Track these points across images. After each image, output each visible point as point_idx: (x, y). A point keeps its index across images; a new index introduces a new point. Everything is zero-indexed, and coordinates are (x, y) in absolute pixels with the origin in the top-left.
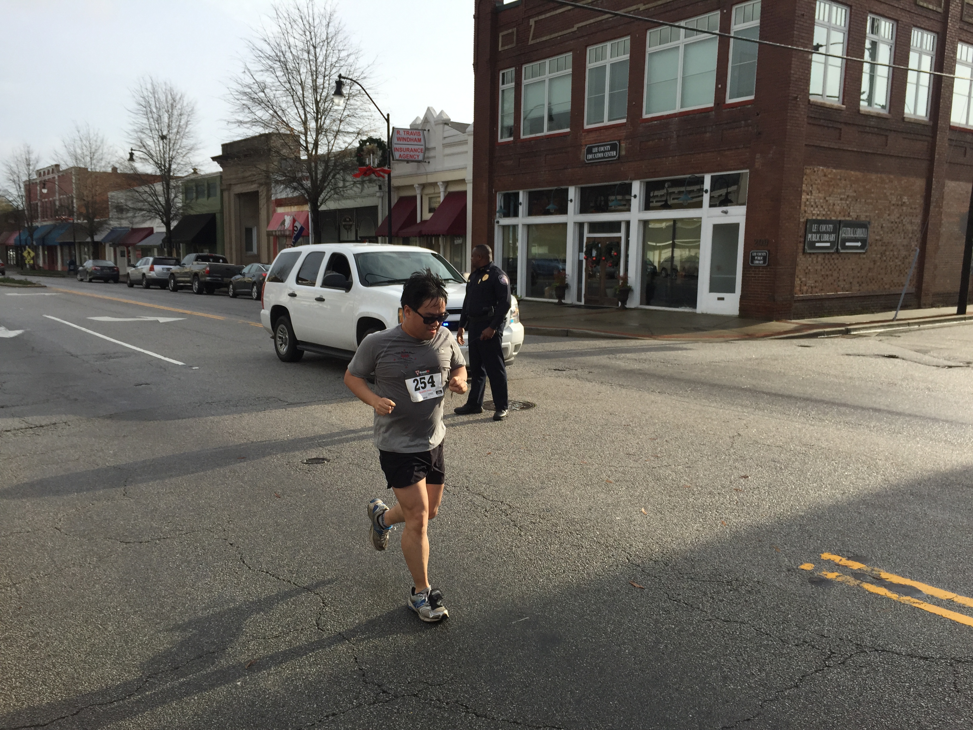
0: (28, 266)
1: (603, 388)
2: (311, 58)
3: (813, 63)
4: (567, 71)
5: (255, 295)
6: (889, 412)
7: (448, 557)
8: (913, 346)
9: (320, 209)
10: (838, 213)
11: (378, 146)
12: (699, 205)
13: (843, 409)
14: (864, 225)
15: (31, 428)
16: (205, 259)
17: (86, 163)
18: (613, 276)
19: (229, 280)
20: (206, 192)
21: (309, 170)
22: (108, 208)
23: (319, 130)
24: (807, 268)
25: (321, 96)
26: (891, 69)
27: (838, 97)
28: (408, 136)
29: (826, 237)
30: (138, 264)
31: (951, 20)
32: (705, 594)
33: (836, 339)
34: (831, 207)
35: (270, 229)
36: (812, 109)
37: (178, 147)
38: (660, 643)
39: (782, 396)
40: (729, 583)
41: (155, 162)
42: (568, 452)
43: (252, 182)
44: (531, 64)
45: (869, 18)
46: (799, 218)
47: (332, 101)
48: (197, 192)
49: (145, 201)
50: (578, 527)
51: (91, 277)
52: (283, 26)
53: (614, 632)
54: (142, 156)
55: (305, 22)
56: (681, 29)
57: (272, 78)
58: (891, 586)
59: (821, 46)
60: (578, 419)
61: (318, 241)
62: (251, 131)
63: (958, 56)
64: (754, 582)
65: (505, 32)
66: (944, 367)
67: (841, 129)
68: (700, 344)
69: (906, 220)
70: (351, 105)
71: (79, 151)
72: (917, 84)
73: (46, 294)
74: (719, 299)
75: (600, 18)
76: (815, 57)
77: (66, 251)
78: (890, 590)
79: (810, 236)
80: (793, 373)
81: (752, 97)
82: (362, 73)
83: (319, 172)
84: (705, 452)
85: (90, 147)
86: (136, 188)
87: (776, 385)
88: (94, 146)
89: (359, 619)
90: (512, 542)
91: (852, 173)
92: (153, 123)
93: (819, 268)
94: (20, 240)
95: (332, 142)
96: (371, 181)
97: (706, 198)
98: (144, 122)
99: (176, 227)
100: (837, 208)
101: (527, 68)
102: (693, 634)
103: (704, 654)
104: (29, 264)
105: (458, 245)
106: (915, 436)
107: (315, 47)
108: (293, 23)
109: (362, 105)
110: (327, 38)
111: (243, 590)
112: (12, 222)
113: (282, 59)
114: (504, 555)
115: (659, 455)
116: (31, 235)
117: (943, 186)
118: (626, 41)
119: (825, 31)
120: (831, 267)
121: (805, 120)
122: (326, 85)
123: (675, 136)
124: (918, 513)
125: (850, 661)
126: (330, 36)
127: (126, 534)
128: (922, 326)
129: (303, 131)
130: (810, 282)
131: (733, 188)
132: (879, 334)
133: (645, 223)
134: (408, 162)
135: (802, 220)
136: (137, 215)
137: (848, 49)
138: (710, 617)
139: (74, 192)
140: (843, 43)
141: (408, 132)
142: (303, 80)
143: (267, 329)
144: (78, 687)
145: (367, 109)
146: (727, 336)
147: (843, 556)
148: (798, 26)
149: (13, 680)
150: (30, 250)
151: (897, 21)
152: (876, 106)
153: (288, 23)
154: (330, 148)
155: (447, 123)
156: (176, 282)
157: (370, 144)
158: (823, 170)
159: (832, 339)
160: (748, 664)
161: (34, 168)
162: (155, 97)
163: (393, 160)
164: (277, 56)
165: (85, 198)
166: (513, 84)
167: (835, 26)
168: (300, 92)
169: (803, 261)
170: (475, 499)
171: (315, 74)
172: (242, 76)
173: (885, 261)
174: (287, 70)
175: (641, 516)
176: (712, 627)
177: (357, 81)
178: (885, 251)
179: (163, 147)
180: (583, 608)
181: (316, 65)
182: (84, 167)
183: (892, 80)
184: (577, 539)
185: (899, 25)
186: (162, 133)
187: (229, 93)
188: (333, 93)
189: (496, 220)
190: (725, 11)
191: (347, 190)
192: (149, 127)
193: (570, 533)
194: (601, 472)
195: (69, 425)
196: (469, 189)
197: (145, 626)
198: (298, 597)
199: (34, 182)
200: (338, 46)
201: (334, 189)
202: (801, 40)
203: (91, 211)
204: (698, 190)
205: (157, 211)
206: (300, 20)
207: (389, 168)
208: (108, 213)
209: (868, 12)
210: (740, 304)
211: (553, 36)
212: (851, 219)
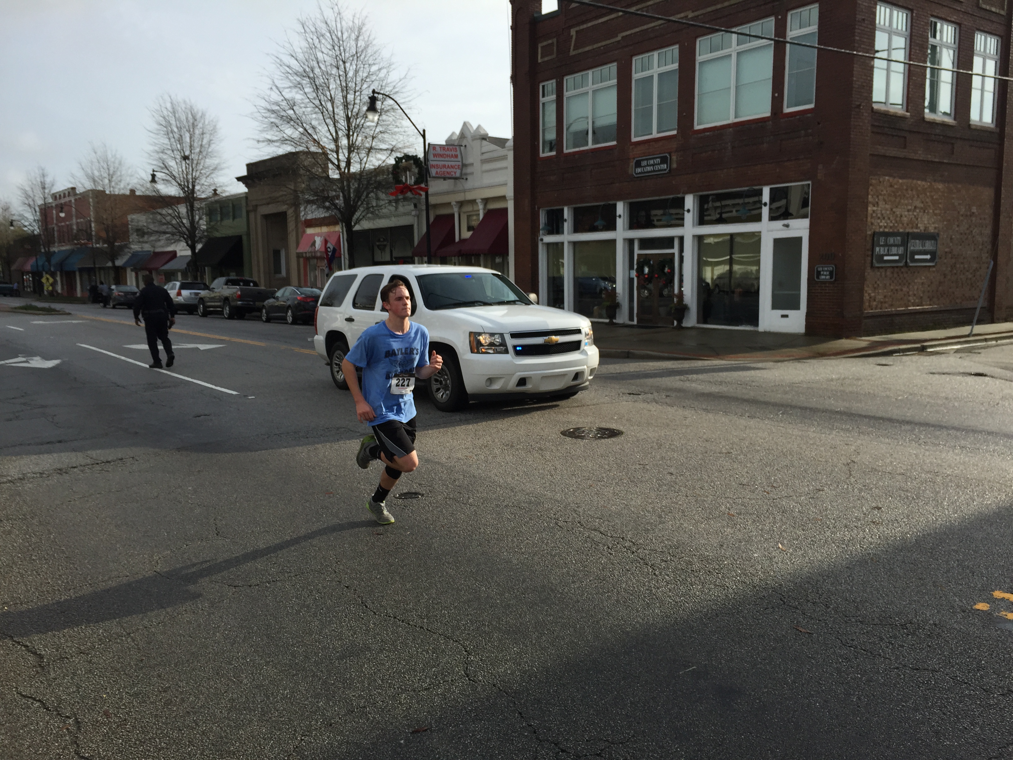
1: (687, 413)
2: (341, 73)
3: (875, 70)
4: (611, 82)
5: (291, 319)
6: (1003, 435)
7: (584, 600)
8: (997, 363)
9: (354, 229)
10: (905, 225)
11: (414, 163)
12: (758, 218)
13: (953, 432)
14: (933, 237)
15: (98, 464)
16: (234, 283)
17: (104, 185)
19: (261, 304)
20: (231, 214)
21: (342, 189)
22: (128, 231)
23: (351, 148)
24: (876, 282)
25: (352, 112)
26: (955, 74)
27: (902, 105)
28: (445, 152)
29: (894, 250)
32: (882, 639)
33: (914, 357)
34: (898, 219)
35: (300, 250)
36: (876, 117)
37: (201, 167)
38: (851, 695)
39: (882, 418)
40: (903, 626)
41: (177, 182)
42: (675, 483)
43: (282, 202)
44: (573, 76)
45: (930, 21)
46: (866, 231)
47: (365, 117)
48: (221, 214)
49: (168, 223)
50: (715, 565)
51: (114, 303)
52: (310, 41)
53: (795, 682)
54: (165, 178)
55: (334, 36)
56: (735, 35)
57: (300, 94)
59: (882, 51)
60: (673, 447)
64: (930, 624)
65: (545, 43)
67: (905, 138)
69: (975, 231)
70: (384, 121)
71: (96, 173)
72: (982, 90)
73: (74, 322)
74: (783, 316)
76: (877, 63)
77: (86, 276)
79: (877, 249)
80: (883, 394)
81: (812, 106)
82: (394, 87)
83: (352, 191)
84: (823, 481)
85: (108, 169)
86: (159, 211)
88: (112, 169)
89: (510, 668)
90: (649, 582)
91: (919, 182)
92: (175, 144)
93: (888, 282)
94: (37, 265)
95: (365, 159)
96: (405, 199)
97: (765, 211)
98: (165, 142)
99: (201, 250)
100: (905, 219)
101: (569, 80)
102: (884, 684)
103: (903, 706)
105: (500, 263)
107: (344, 62)
108: (321, 38)
109: (394, 121)
110: (357, 53)
111: (375, 638)
112: (27, 246)
113: (311, 75)
114: (645, 597)
115: (775, 485)
116: (49, 261)
118: (676, 48)
119: (886, 36)
120: (900, 281)
121: (869, 128)
122: (357, 101)
123: (729, 148)
126: (360, 50)
127: (232, 577)
128: (999, 342)
129: (335, 149)
130: (880, 297)
132: (957, 351)
133: (700, 239)
134: (445, 179)
135: (869, 233)
136: (160, 238)
137: (910, 54)
138: (896, 665)
139: (92, 215)
140: (905, 48)
141: (444, 149)
142: (333, 96)
143: (321, 356)
144: (229, 748)
145: (401, 125)
148: (859, 31)
149: (158, 740)
150: (48, 276)
151: (959, 24)
152: (940, 114)
153: (315, 38)
154: (363, 165)
155: (484, 138)
156: (205, 307)
157: (406, 161)
158: (889, 180)
159: (910, 357)
160: (957, 716)
161: (50, 191)
162: (175, 116)
163: (430, 177)
164: (305, 71)
165: (105, 222)
166: (554, 97)
167: (896, 31)
168: (330, 109)
169: (871, 276)
170: (593, 535)
171: (345, 89)
172: (269, 92)
173: (955, 274)
174: (316, 85)
175: (780, 553)
176: (902, 676)
177: (391, 96)
178: (955, 263)
179: (186, 167)
180: (752, 657)
181: (346, 81)
182: (102, 189)
183: (957, 85)
184: (719, 578)
185: (962, 28)
186: (184, 153)
187: (257, 110)
188: (365, 108)
189: (539, 238)
190: (780, 17)
191: (381, 209)
192: (170, 148)
193: (709, 572)
194: (719, 504)
195: (137, 460)
196: (510, 206)
197: (282, 678)
198: (436, 645)
199: (50, 205)
200: (368, 60)
201: (368, 208)
202: (862, 46)
203: (111, 235)
204: (755, 203)
205: (182, 233)
206: (328, 35)
207: (427, 185)
208: (128, 237)
209: (929, 15)
210: (806, 321)
211: (596, 46)
212: (919, 231)
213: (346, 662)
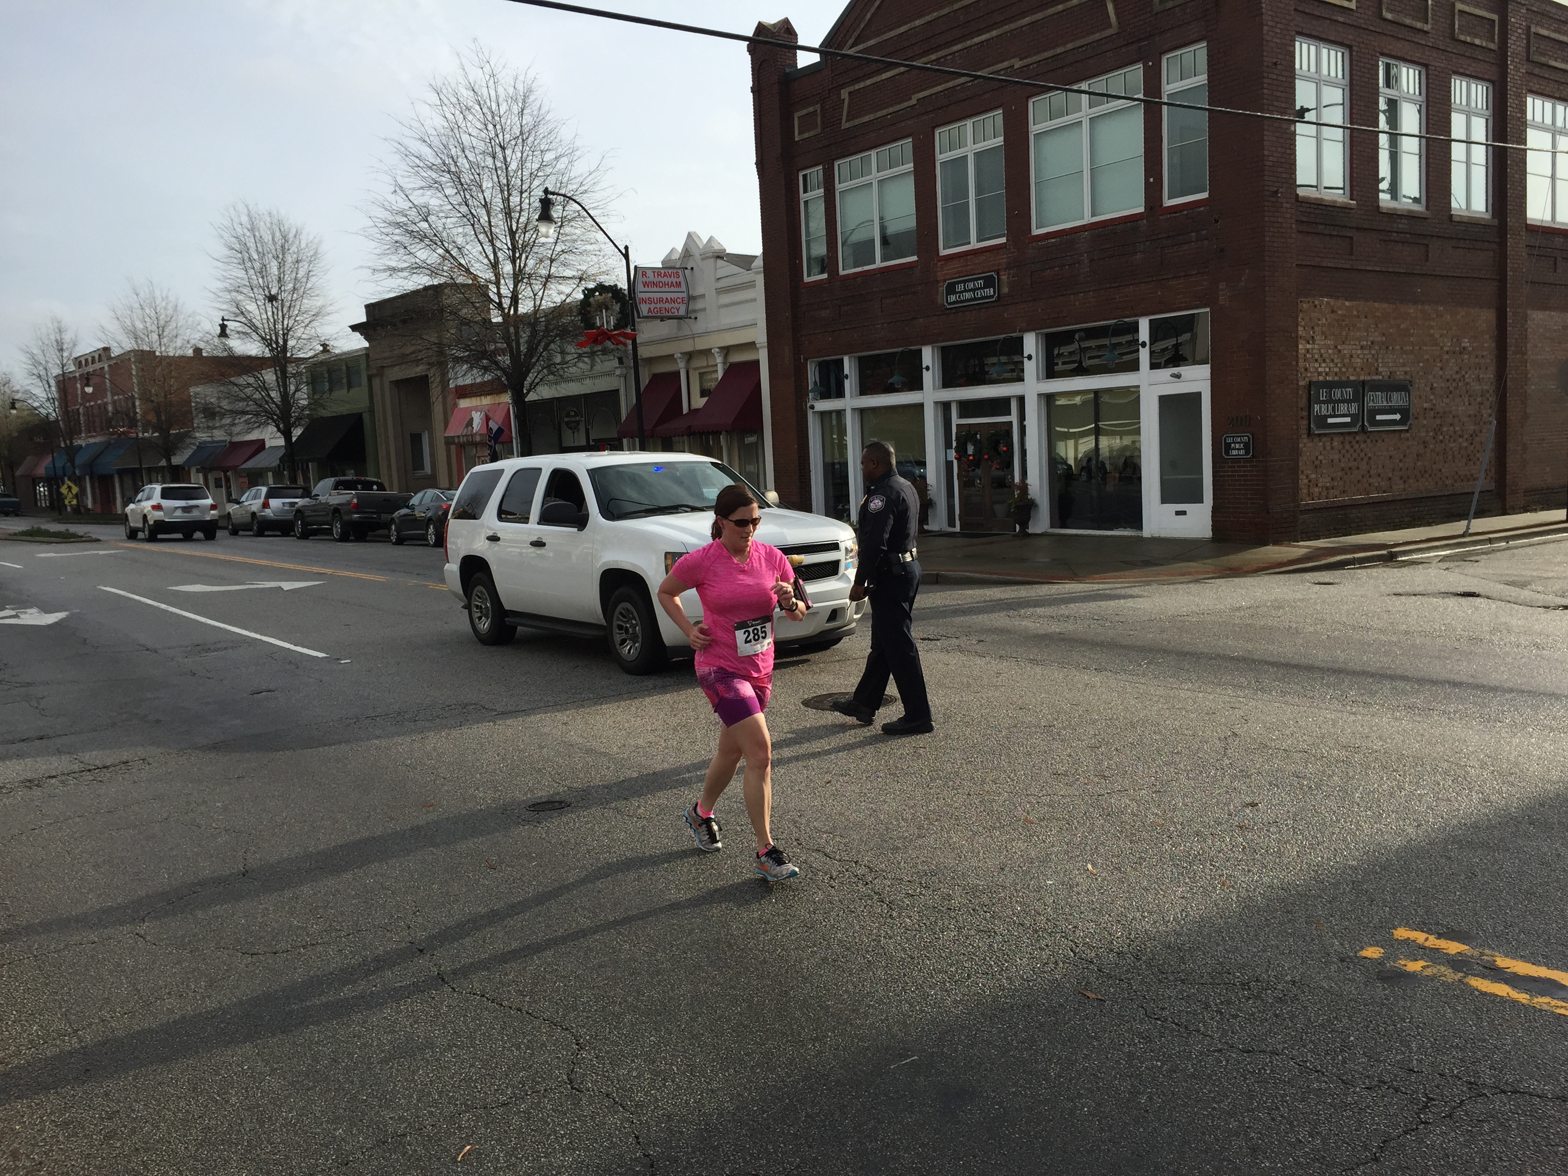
0: (69, 509)
1: (1004, 665)
2: (499, 164)
3: (1297, 137)
4: (905, 166)
5: (432, 539)
6: (1477, 687)
7: (775, 960)
8: (1501, 575)
9: (526, 400)
10: (1358, 370)
11: (613, 297)
12: (1134, 366)
13: (1401, 684)
14: (1403, 387)
15: (89, 770)
16: (349, 485)
17: (151, 343)
18: (1003, 483)
19: (390, 516)
20: (345, 381)
21: (507, 338)
22: (190, 412)
23: (518, 276)
24: (1317, 458)
25: (518, 223)
26: (1424, 141)
27: (1343, 189)
28: (660, 279)
29: (1343, 408)
30: (243, 499)
31: (1512, 61)
32: (1207, 1006)
33: (1375, 570)
34: (1347, 361)
35: (450, 433)
36: (1301, 209)
37: (296, 312)
38: (1139, 1093)
39: (1297, 666)
40: (1244, 985)
41: (261, 336)
42: (957, 774)
43: (417, 362)
44: (848, 159)
45: (1380, 63)
46: (1298, 380)
47: (536, 230)
48: (330, 381)
49: (249, 398)
50: (985, 899)
52: (450, 117)
53: (1060, 1077)
54: (240, 329)
55: (485, 110)
56: (1083, 95)
57: (438, 198)
58: (1514, 980)
59: (1308, 110)
60: (968, 719)
61: (526, 452)
62: (411, 283)
63: (1529, 116)
64: (1286, 982)
65: (804, 112)
66: (1556, 608)
67: (1351, 238)
68: (1155, 586)
69: (1470, 376)
70: (566, 235)
71: (139, 325)
72: (1468, 163)
73: (102, 552)
74: (1178, 513)
75: (950, 84)
76: (1300, 128)
77: (128, 481)
78: (1514, 987)
79: (1317, 407)
80: (1311, 629)
81: (1205, 195)
82: (581, 184)
83: (522, 341)
84: (1182, 766)
85: (157, 318)
86: (232, 379)
87: (1285, 650)
88: (162, 317)
89: (636, 1069)
90: (879, 929)
91: (1376, 305)
92: (255, 277)
93: (1336, 457)
94: (54, 467)
95: (540, 294)
96: (605, 352)
97: (1144, 355)
98: (241, 276)
99: (300, 437)
100: (1357, 362)
101: (842, 165)
102: (1193, 1076)
103: (1214, 1109)
104: (71, 506)
105: (751, 444)
106: (1525, 726)
107: (503, 148)
108: (466, 113)
109: (583, 234)
110: (522, 133)
111: (444, 1027)
112: (39, 440)
113: (453, 169)
114: (867, 952)
115: (1106, 774)
116: (72, 460)
117: (1525, 318)
118: (998, 114)
119: (1312, 86)
120: (1355, 455)
121: (1294, 226)
122: (525, 206)
123: (1086, 261)
124: (1545, 854)
125: (1459, 1113)
126: (526, 129)
127: (251, 939)
128: (1511, 543)
129: (493, 278)
130: (1324, 480)
131: (1186, 337)
132: (1444, 559)
133: (1049, 399)
134: (662, 319)
135: (1302, 383)
136: (237, 421)
137: (1351, 114)
138: (1219, 1046)
139: (136, 389)
140: (1343, 104)
141: (660, 273)
142: (488, 200)
143: (456, 595)
145: (592, 241)
146: (1197, 573)
147: (1429, 932)
148: (1269, 81)
150: (69, 483)
151: (1426, 66)
152: (1404, 200)
153: (457, 112)
154: (538, 303)
155: (721, 256)
156: (305, 524)
157: (600, 294)
158: (1328, 303)
159: (1369, 571)
160: (1291, 1124)
161: (71, 354)
162: (254, 236)
163: (639, 317)
164: (444, 164)
165: (154, 398)
166: (822, 190)
167: (1327, 79)
168: (484, 219)
169: (1309, 449)
170: (813, 859)
171: (506, 189)
172: (392, 198)
173: (1441, 441)
174: (462, 185)
175: (1088, 877)
176: (1224, 1063)
177: (574, 198)
178: (1441, 425)
179: (273, 313)
180: (1005, 1038)
181: (507, 176)
182: (148, 349)
183: (1427, 158)
184: (986, 920)
185: (1430, 72)
186: (270, 292)
187: (372, 224)
188: (537, 217)
189: (809, 405)
190: (1150, 64)
191: (568, 368)
192: (248, 284)
193: (973, 910)
194: (1014, 804)
195: (149, 764)
196: (763, 356)
197: (290, 1094)
198: (535, 1036)
199: (71, 376)
200: (539, 144)
201: (548, 367)
202: (1276, 103)
203: (163, 418)
204: (1129, 343)
205: (270, 413)
206: (477, 107)
207: (634, 330)
208: (192, 421)
209: (1378, 54)
210: (1212, 520)
211: (879, 114)
212: (1381, 378)
213: (392, 1067)
